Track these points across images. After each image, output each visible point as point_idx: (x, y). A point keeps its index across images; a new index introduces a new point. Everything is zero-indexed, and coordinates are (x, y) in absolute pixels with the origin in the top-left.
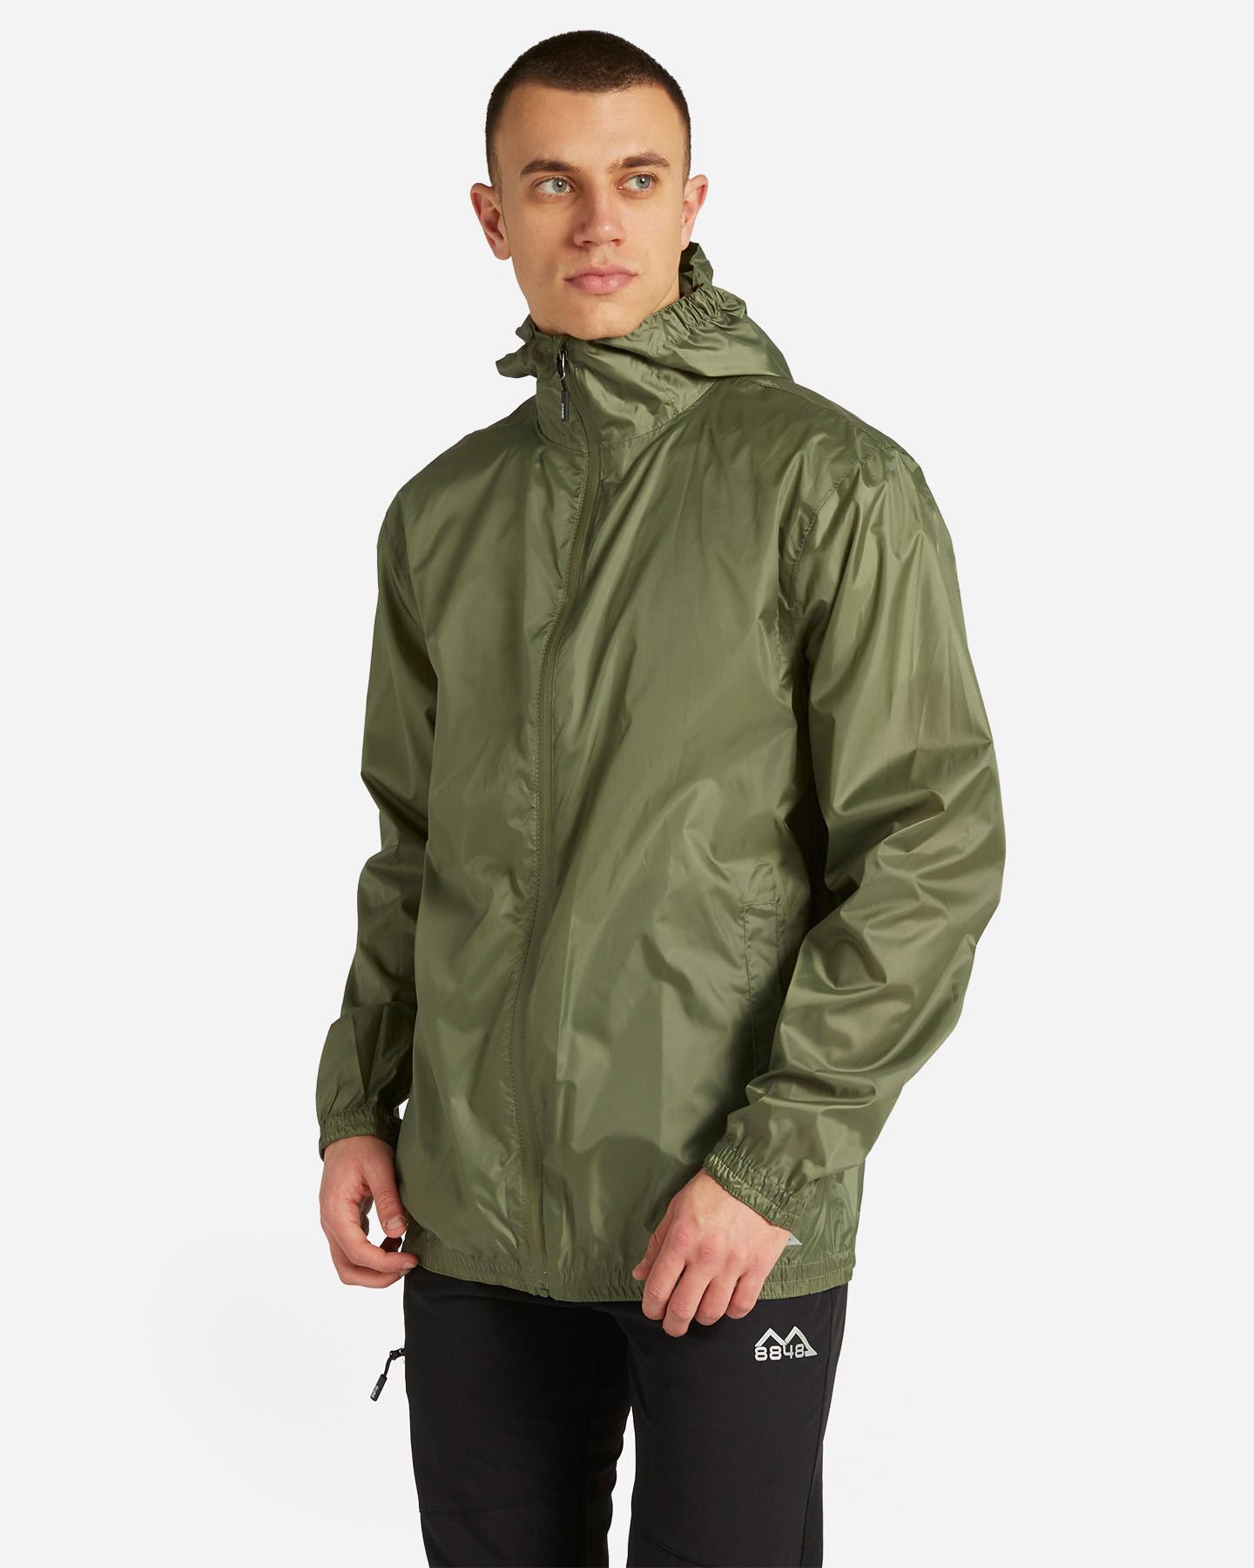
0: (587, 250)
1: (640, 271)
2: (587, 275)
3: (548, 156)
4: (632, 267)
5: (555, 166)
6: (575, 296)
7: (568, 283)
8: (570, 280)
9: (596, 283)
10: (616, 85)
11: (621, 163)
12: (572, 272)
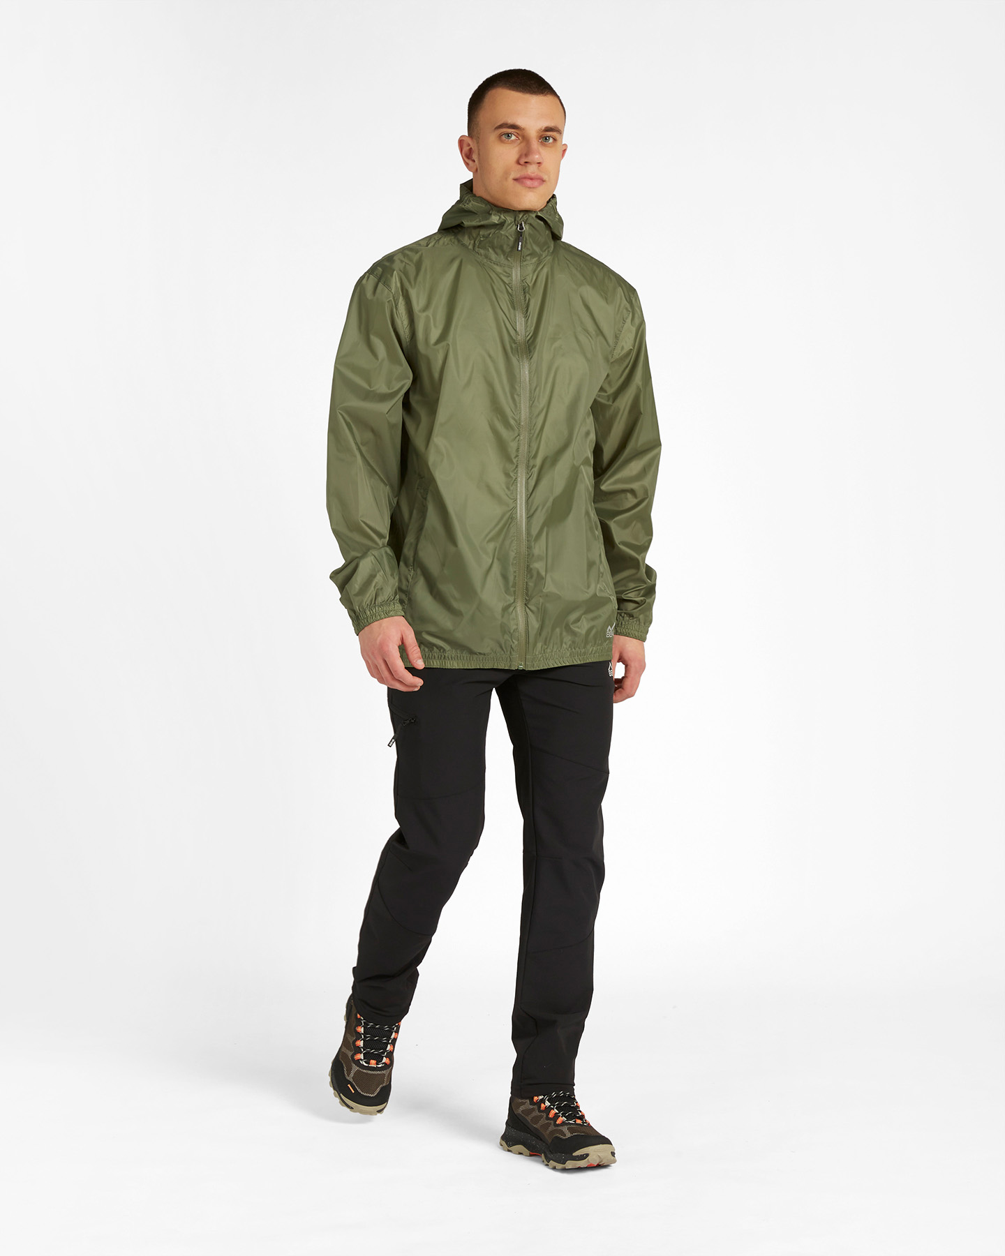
0: (526, 166)
1: (547, 180)
2: (525, 178)
3: (510, 121)
4: (545, 177)
5: (514, 127)
6: (518, 187)
7: (515, 182)
8: (516, 180)
9: (529, 183)
10: (542, 93)
11: (543, 128)
12: (518, 176)
